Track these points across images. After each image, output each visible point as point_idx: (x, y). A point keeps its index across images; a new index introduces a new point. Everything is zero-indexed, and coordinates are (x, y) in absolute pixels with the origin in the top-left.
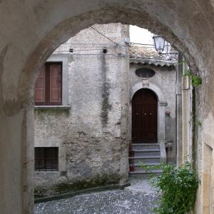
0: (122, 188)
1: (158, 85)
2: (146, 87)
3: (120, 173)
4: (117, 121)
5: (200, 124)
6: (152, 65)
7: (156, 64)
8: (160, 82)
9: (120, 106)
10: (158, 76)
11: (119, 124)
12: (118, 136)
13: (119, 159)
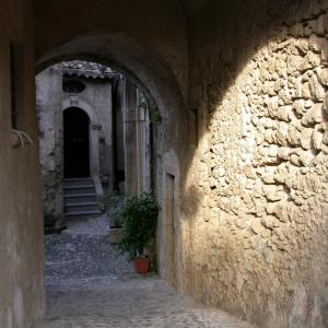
0: (59, 231)
1: (89, 103)
2: (74, 105)
3: (55, 213)
4: (50, 151)
5: (160, 157)
6: (83, 76)
7: (87, 76)
8: (92, 98)
9: (53, 132)
10: (90, 91)
11: (52, 154)
12: (53, 169)
13: (54, 198)
